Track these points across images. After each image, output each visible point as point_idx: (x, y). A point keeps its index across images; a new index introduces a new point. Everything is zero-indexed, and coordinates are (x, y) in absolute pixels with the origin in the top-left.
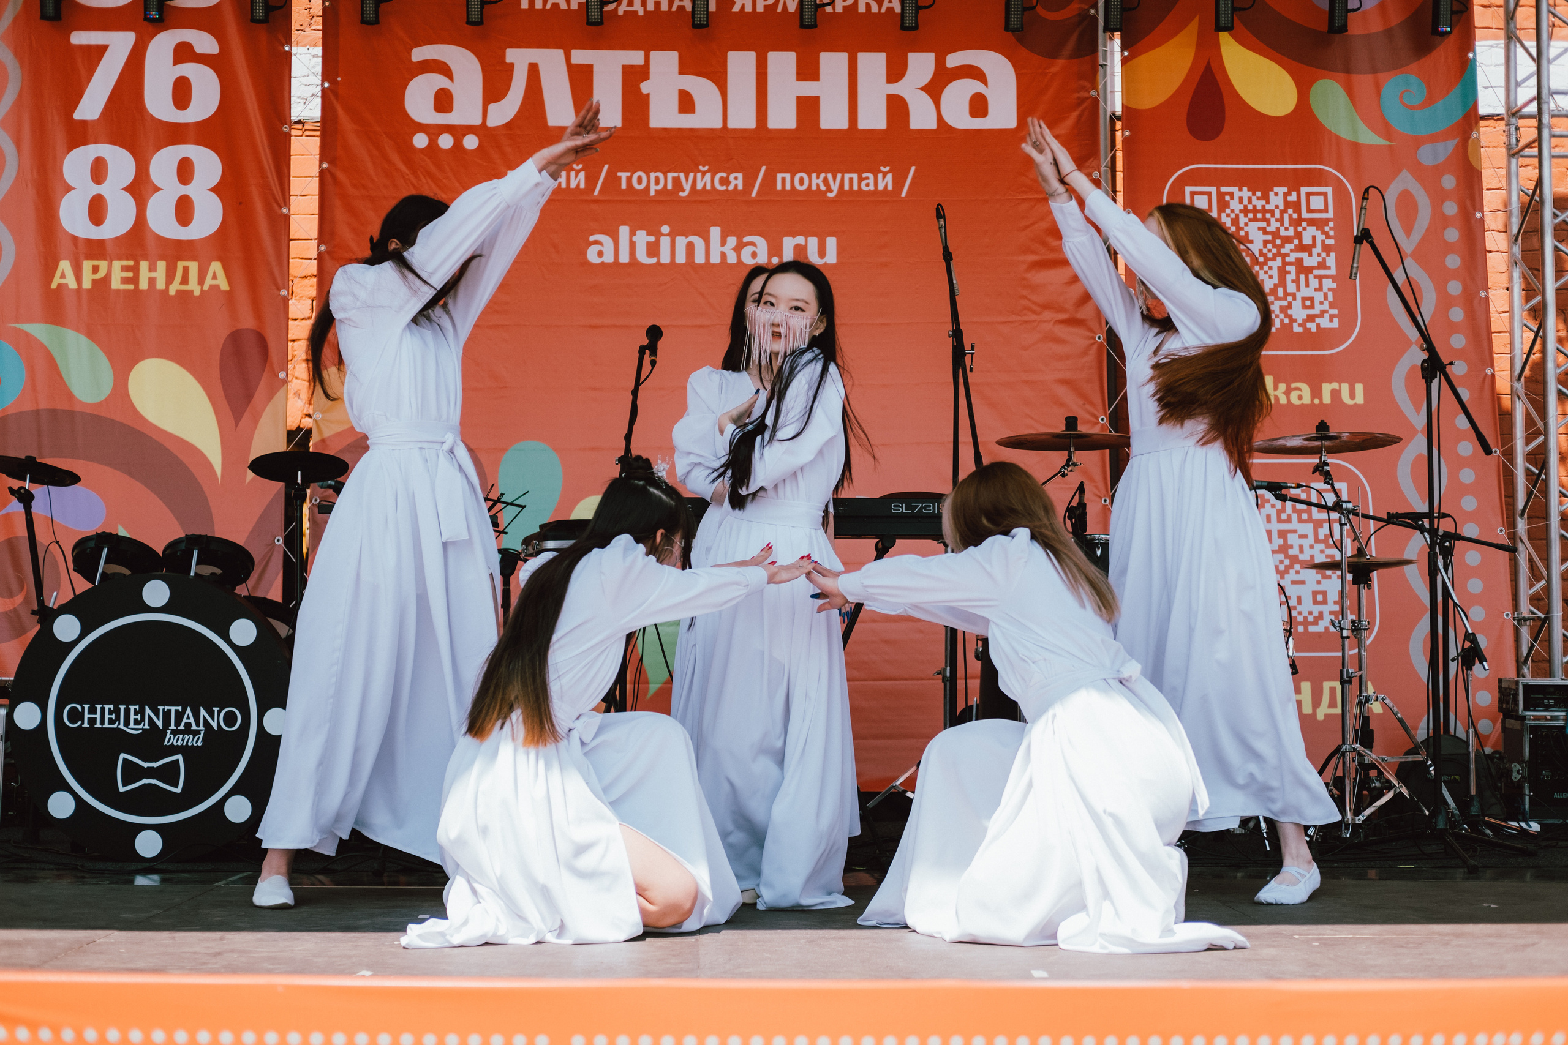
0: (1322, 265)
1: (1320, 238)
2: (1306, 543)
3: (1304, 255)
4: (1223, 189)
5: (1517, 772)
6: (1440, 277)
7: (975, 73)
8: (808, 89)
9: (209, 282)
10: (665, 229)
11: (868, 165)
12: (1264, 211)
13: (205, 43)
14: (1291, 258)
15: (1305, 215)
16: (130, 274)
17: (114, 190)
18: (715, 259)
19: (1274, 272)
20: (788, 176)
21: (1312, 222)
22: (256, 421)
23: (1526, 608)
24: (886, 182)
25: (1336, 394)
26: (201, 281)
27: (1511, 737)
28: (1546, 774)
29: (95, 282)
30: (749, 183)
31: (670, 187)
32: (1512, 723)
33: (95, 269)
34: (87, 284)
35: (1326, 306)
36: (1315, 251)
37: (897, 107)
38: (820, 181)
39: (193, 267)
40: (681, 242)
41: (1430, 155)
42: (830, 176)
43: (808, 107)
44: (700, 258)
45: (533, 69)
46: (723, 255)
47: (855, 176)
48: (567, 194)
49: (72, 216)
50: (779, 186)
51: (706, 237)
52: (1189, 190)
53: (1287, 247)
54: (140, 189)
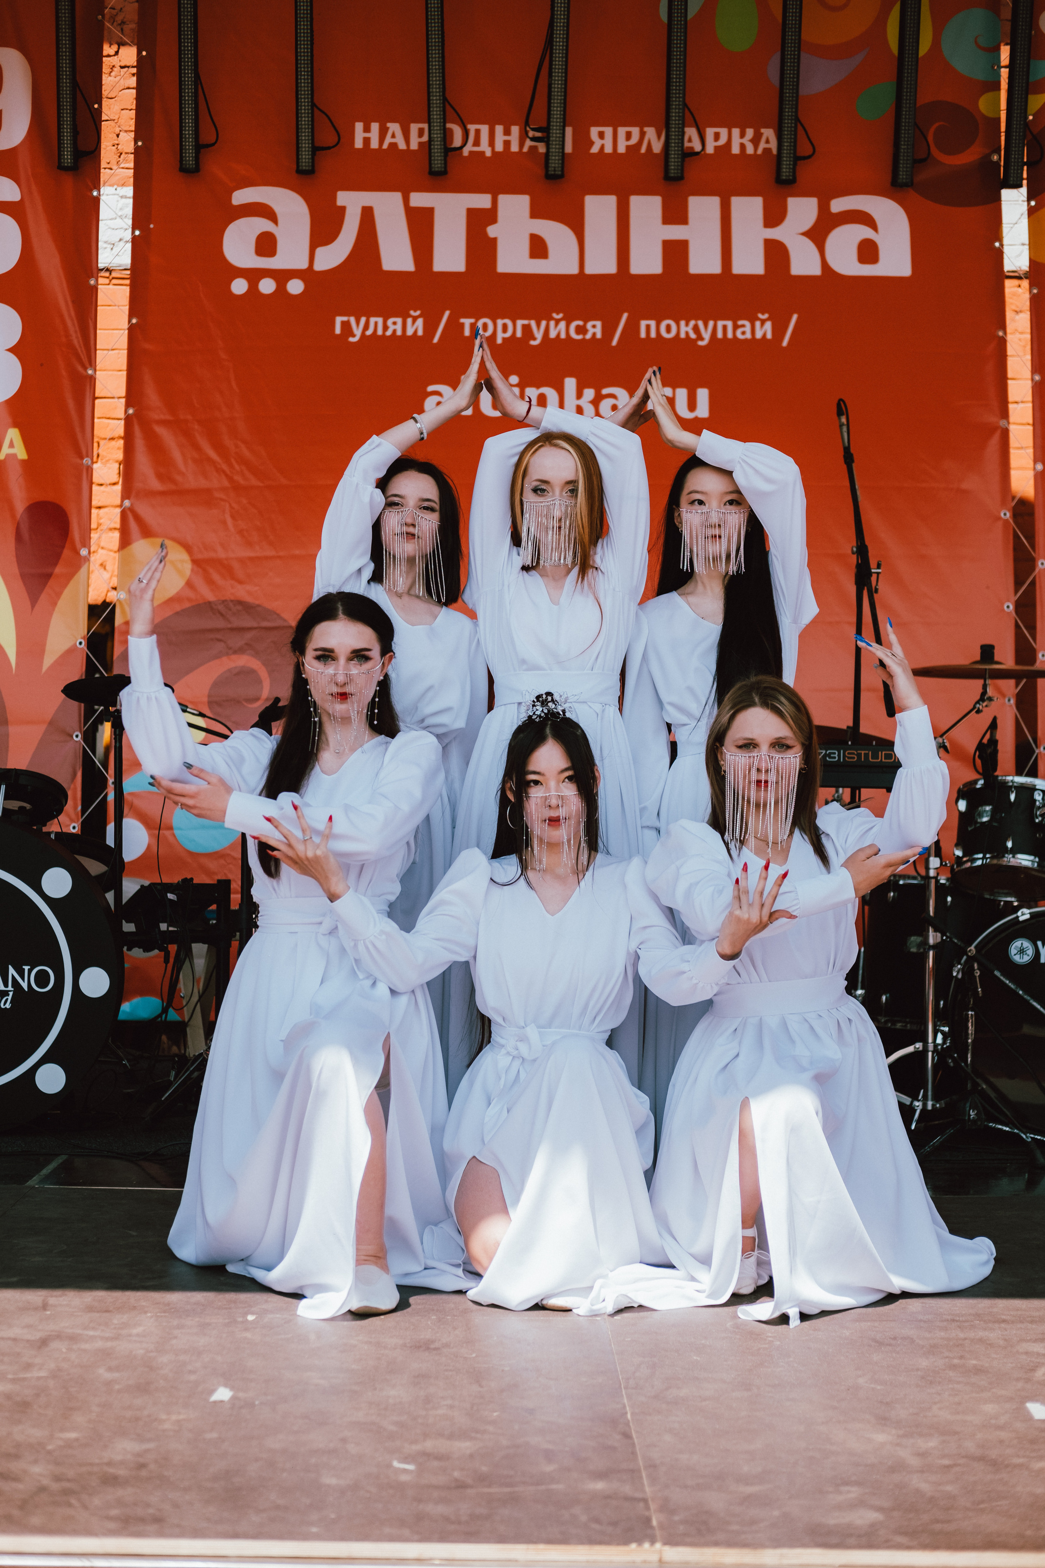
7: (864, 219)
8: (676, 233)
11: (744, 312)
20: (653, 323)
22: (53, 602)
24: (765, 330)
30: (608, 331)
31: (519, 334)
37: (776, 253)
38: (690, 329)
42: (701, 324)
43: (676, 252)
45: (367, 212)
47: (729, 324)
48: (402, 341)
50: (643, 334)
51: (559, 389)
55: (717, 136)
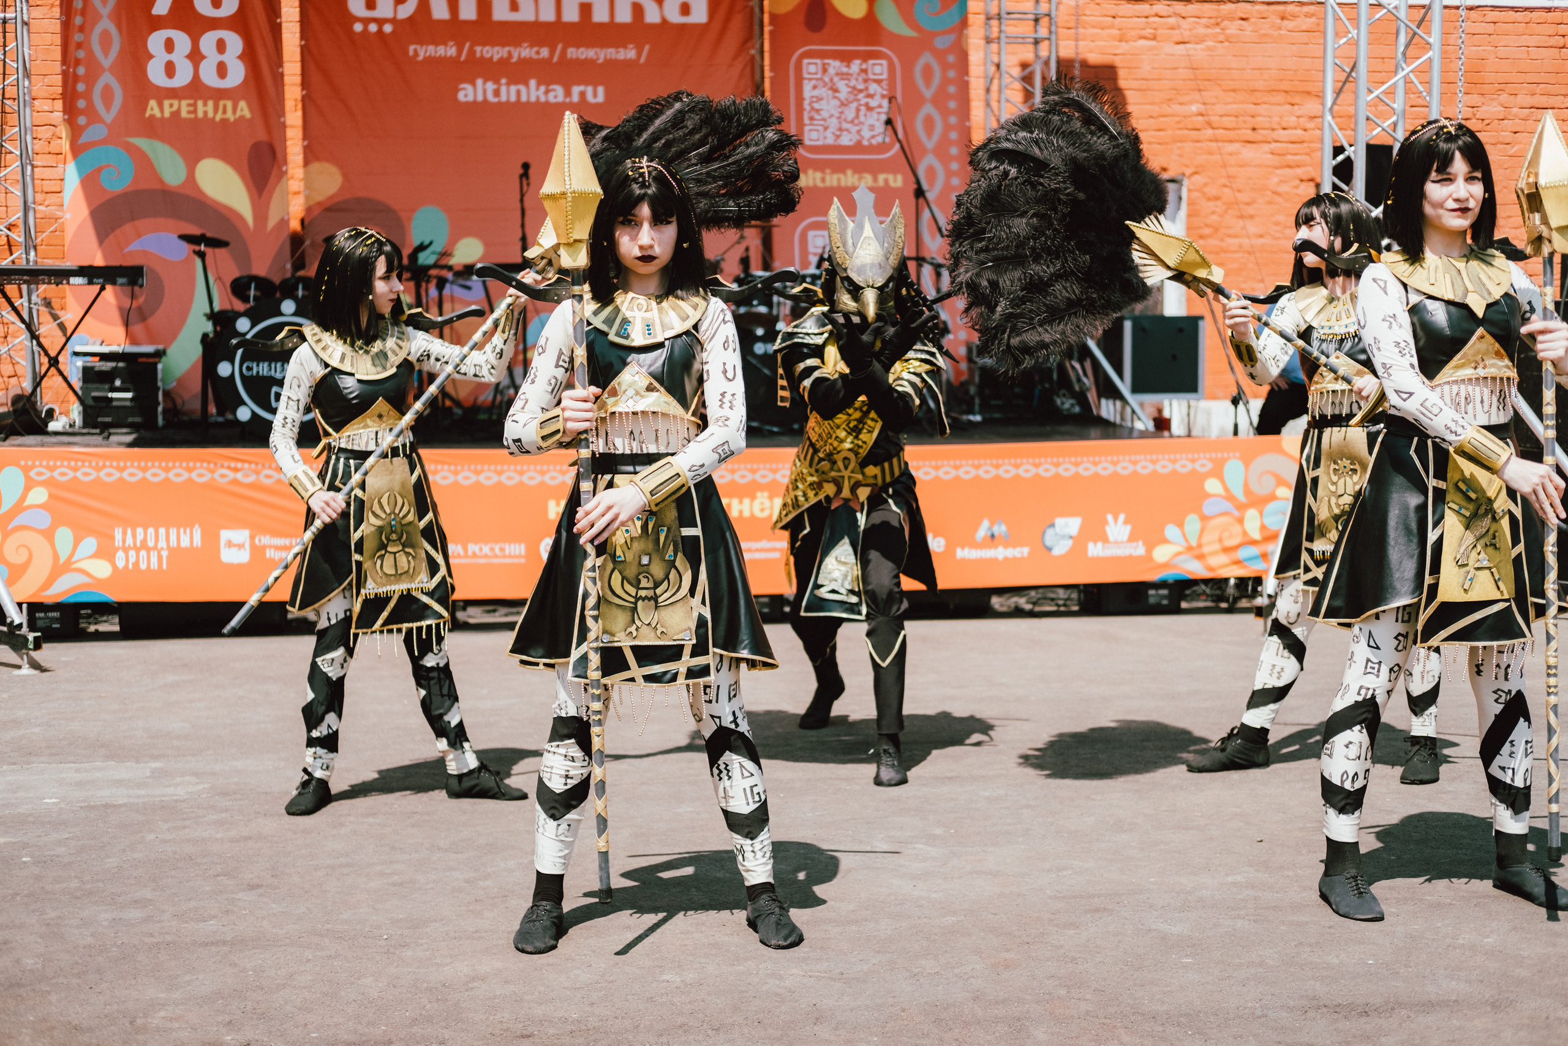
0: (880, 106)
1: (879, 90)
3: (869, 100)
4: (827, 61)
5: (972, 390)
6: (945, 113)
9: (238, 114)
10: (503, 81)
11: (622, 44)
12: (848, 74)
14: (863, 101)
15: (871, 76)
16: (192, 109)
17: (180, 56)
18: (531, 99)
19: (853, 110)
20: (574, 50)
21: (874, 81)
22: (271, 194)
24: (632, 54)
25: (886, 181)
26: (234, 111)
27: (971, 371)
28: (987, 392)
29: (172, 113)
30: (552, 53)
31: (505, 55)
32: (972, 365)
33: (171, 106)
34: (167, 114)
35: (879, 130)
36: (878, 97)
38: (593, 53)
40: (513, 89)
41: (941, 42)
42: (599, 50)
44: (524, 98)
46: (538, 98)
47: (613, 51)
48: (445, 60)
49: (155, 73)
50: (569, 56)
51: (527, 85)
52: (806, 61)
53: (861, 96)
54: (195, 56)
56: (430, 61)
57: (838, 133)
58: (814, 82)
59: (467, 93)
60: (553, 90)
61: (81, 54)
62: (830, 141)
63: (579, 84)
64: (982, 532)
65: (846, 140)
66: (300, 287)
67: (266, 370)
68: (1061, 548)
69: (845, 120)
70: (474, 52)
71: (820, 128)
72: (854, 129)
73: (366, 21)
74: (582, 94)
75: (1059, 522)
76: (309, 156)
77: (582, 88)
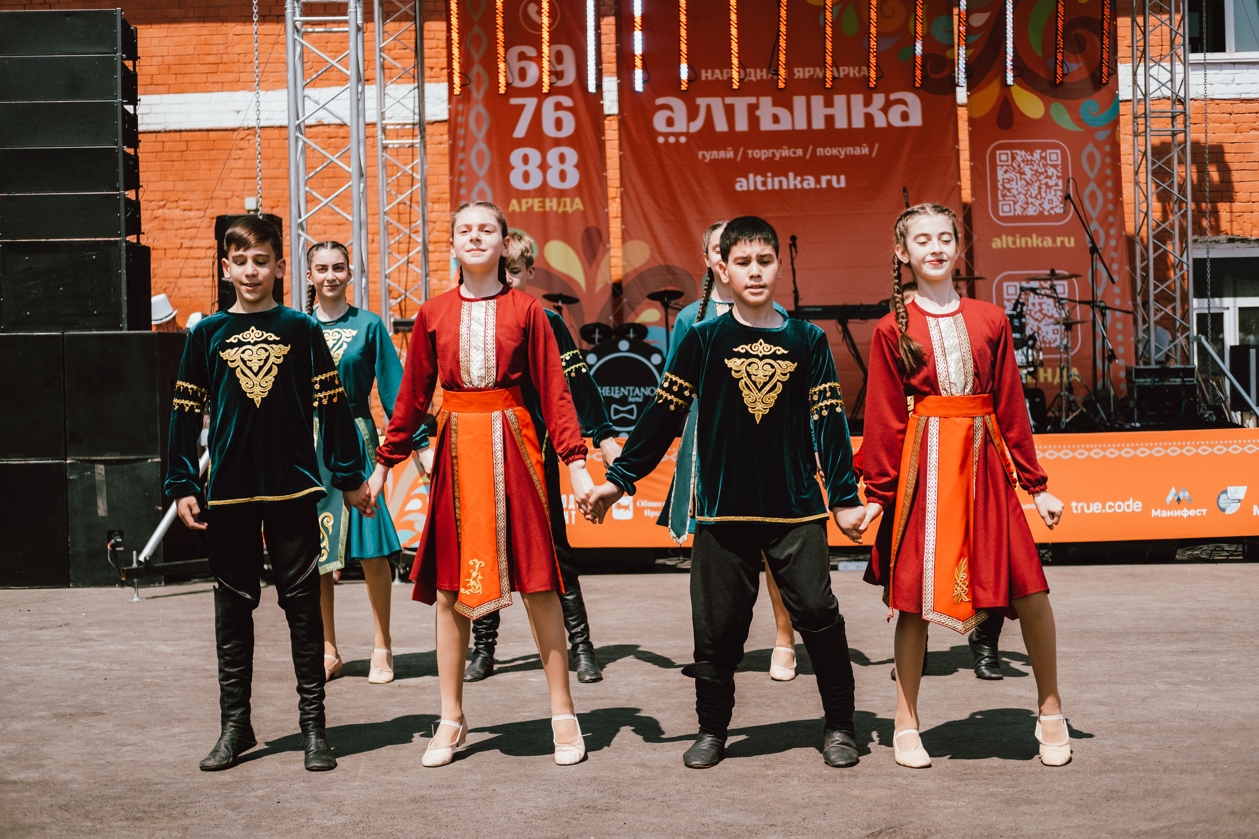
0: (1057, 185)
1: (1055, 172)
2: (1050, 308)
3: (1048, 180)
4: (1014, 151)
6: (1104, 190)
7: (903, 102)
8: (829, 111)
9: (575, 207)
10: (769, 174)
11: (858, 144)
12: (1031, 160)
13: (567, 101)
14: (1043, 181)
15: (1049, 162)
16: (542, 204)
17: (533, 167)
18: (792, 187)
19: (1036, 188)
20: (821, 149)
21: (1052, 166)
22: (598, 265)
23: (1141, 335)
24: (865, 151)
25: (1062, 242)
26: (572, 205)
29: (528, 209)
30: (805, 153)
31: (770, 155)
33: (527, 203)
34: (524, 209)
35: (1058, 203)
36: (1054, 178)
37: (869, 118)
38: (836, 151)
39: (568, 200)
40: (776, 180)
41: (1099, 136)
42: (840, 149)
43: (830, 119)
44: (785, 187)
45: (709, 107)
46: (795, 185)
47: (852, 148)
48: (726, 160)
49: (516, 180)
50: (818, 154)
51: (787, 177)
52: (998, 152)
53: (1042, 177)
54: (544, 167)
55: (844, 70)
56: (713, 161)
57: (1025, 206)
58: (1005, 168)
59: (741, 185)
60: (808, 179)
61: (463, 168)
62: (1019, 212)
63: (826, 174)
64: (1171, 497)
65: (1031, 211)
66: (631, 331)
67: (608, 391)
68: (1232, 509)
69: (1031, 197)
70: (747, 154)
71: (1012, 203)
72: (1037, 203)
73: (667, 135)
74: (829, 182)
75: (1230, 489)
76: (626, 236)
77: (828, 177)
